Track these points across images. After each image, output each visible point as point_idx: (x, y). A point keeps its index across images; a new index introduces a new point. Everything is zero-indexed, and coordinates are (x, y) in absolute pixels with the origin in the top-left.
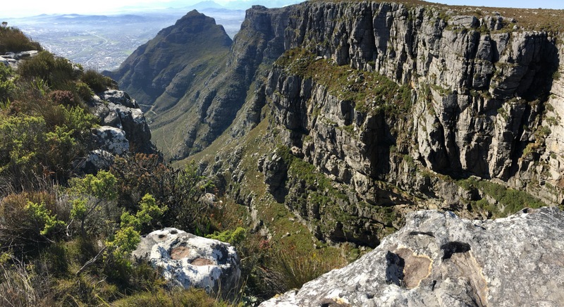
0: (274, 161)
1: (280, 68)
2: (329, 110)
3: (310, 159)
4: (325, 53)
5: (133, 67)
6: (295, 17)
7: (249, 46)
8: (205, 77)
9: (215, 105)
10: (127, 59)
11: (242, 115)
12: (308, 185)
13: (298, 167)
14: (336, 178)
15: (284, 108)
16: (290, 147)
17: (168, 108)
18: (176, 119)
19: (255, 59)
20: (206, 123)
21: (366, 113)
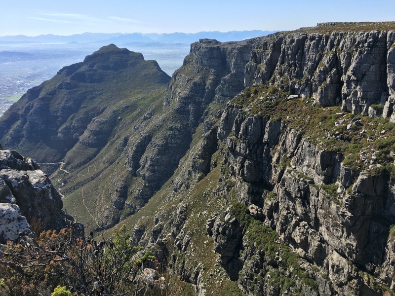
0: (227, 222)
1: (237, 107)
2: (303, 160)
3: (273, 222)
4: (303, 91)
5: (24, 116)
6: (260, 50)
7: (195, 84)
8: (134, 120)
9: (150, 153)
10: (12, 107)
11: (186, 164)
12: (267, 258)
13: (257, 232)
14: (305, 255)
15: (241, 155)
16: (247, 205)
17: (85, 163)
18: (97, 175)
19: (203, 97)
20: (140, 176)
21: (360, 170)
